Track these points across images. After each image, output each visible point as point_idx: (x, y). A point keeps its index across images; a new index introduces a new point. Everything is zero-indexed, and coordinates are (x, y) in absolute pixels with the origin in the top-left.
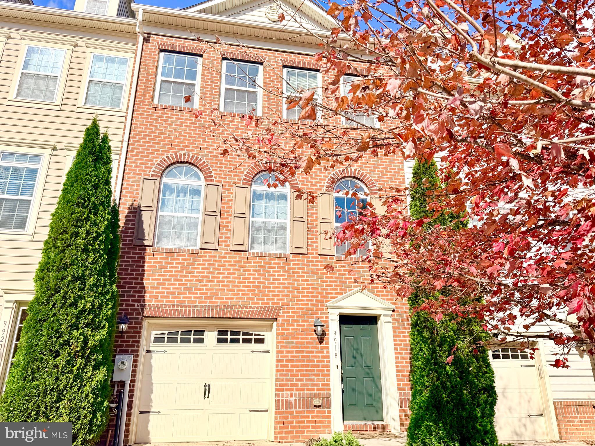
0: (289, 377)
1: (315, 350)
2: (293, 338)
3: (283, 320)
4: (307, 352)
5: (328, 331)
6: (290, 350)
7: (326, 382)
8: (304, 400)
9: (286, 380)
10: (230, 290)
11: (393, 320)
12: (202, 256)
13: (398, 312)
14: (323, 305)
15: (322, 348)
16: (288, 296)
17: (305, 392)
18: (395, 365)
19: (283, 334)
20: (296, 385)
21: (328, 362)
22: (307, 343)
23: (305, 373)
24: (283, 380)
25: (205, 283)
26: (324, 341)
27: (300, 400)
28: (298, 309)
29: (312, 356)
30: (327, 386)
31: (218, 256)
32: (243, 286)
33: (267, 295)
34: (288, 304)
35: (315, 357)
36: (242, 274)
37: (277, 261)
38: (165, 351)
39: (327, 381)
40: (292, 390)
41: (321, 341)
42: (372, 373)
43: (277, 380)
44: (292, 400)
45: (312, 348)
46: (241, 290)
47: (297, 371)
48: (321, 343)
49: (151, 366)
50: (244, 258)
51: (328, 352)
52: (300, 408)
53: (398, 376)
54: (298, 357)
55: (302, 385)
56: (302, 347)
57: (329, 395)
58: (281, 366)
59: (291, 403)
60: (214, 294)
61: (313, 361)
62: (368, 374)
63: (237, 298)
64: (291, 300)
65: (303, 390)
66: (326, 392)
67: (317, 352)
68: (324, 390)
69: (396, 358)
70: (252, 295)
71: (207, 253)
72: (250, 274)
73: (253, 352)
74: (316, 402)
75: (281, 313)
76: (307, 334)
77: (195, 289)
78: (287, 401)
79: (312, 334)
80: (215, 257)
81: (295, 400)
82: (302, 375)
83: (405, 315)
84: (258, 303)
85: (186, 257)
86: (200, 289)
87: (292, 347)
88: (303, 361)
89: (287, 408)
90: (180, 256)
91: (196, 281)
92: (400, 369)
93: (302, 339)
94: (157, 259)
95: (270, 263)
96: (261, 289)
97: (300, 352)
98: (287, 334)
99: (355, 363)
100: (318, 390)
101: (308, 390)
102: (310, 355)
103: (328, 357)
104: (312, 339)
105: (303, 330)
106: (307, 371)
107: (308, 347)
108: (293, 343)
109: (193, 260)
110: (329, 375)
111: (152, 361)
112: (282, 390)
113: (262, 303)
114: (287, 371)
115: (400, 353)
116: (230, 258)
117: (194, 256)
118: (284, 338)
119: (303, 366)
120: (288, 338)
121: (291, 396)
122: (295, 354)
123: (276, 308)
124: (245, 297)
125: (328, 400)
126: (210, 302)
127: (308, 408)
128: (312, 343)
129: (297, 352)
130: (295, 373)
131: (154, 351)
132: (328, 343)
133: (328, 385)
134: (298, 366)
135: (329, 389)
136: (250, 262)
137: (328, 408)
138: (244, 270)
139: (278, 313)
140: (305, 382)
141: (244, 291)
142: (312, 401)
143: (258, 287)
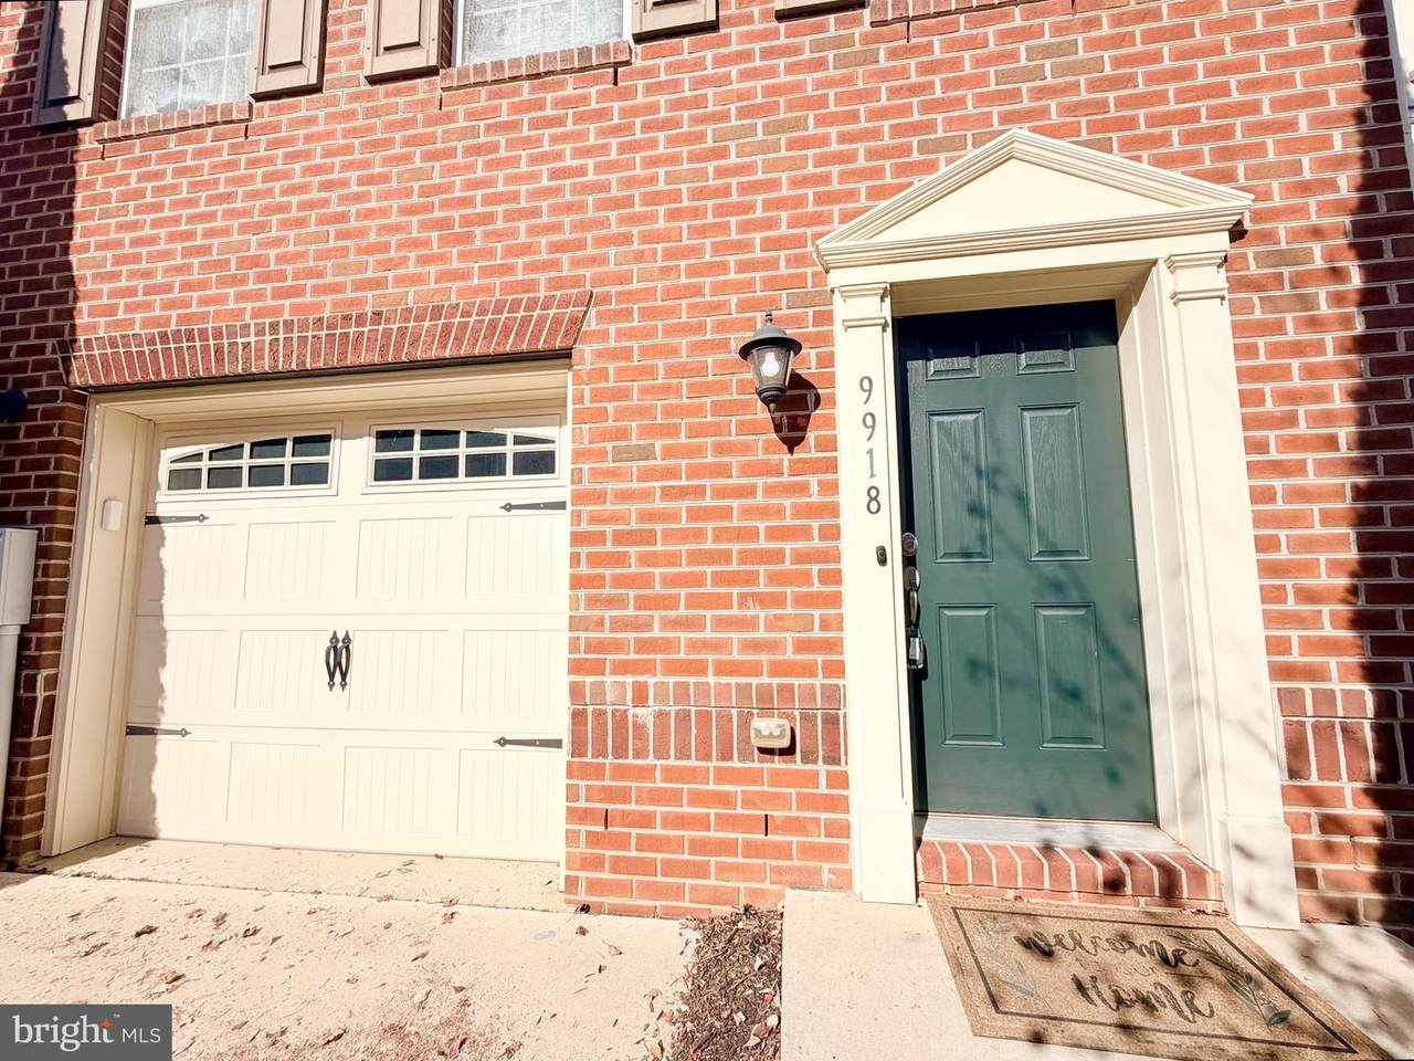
0: (630, 611)
1: (760, 482)
2: (646, 431)
3: (599, 354)
4: (720, 493)
5: (830, 381)
6: (635, 485)
7: (817, 633)
8: (704, 717)
9: (618, 625)
10: (370, 250)
11: (1237, 284)
12: (263, 129)
13: (1268, 237)
14: (801, 260)
15: (798, 468)
16: (625, 239)
17: (711, 679)
18: (1248, 533)
19: (601, 415)
20: (667, 646)
21: (832, 533)
22: (721, 449)
23: (709, 589)
24: (600, 623)
25: (274, 233)
26: (811, 436)
27: (683, 717)
28: (672, 293)
29: (746, 512)
30: (828, 651)
31: (321, 114)
32: (424, 226)
33: (526, 250)
34: (625, 278)
35: (763, 512)
36: (417, 175)
37: (570, 91)
38: (202, 518)
39: (825, 625)
40: (648, 668)
41: (792, 435)
42: (1080, 585)
43: (575, 623)
44: (646, 715)
45: (743, 472)
46: (416, 244)
47: (669, 581)
48: (792, 444)
49: (160, 572)
50: (425, 103)
51: (831, 488)
52: (683, 753)
53: (1270, 595)
54: (674, 516)
55: (694, 646)
56: (694, 472)
57: (835, 696)
58: (594, 560)
59: (640, 729)
60: (311, 273)
61: (752, 534)
62: (1058, 587)
63: (399, 280)
64: (639, 257)
65: (700, 669)
66: (818, 681)
67: (770, 490)
68: (809, 670)
69: (1260, 496)
70: (463, 256)
71: (280, 110)
72: (453, 170)
73: (509, 507)
74: (769, 728)
75: (592, 323)
76: (719, 409)
77: (241, 263)
78: (620, 720)
79: (745, 406)
80: (312, 121)
81: (661, 717)
82: (693, 602)
83: (1317, 249)
84: (487, 290)
85: (208, 144)
86: (256, 261)
87: (647, 474)
88: (699, 535)
89: (620, 751)
90: (188, 141)
91: (243, 229)
92: (1284, 554)
93: (695, 431)
94: (112, 167)
95: (539, 104)
96: (500, 224)
97: (683, 493)
98: (621, 414)
99: (982, 539)
100: (778, 669)
101: (724, 669)
102: (735, 503)
103: (833, 510)
104: (744, 428)
105: (696, 390)
106: (719, 579)
107: (724, 470)
108: (647, 453)
109: (234, 149)
110: (835, 600)
111: (163, 553)
112: (597, 668)
113: (507, 288)
114: (619, 581)
115: (1279, 468)
116: (370, 113)
117: (235, 134)
118: (605, 436)
119: (697, 557)
120: (623, 434)
121: (640, 697)
122: (659, 504)
123: (565, 303)
124: (433, 270)
125: (832, 722)
126: (295, 309)
127: (726, 755)
128: (746, 448)
129: (668, 493)
130: (658, 589)
131: (170, 519)
132: (830, 444)
133: (834, 646)
134: (672, 559)
135: (837, 669)
136: (451, 118)
137: (832, 758)
138: (427, 157)
139: (577, 322)
140: (708, 634)
141: (427, 243)
142: (745, 723)
143: (488, 218)
